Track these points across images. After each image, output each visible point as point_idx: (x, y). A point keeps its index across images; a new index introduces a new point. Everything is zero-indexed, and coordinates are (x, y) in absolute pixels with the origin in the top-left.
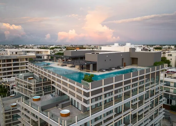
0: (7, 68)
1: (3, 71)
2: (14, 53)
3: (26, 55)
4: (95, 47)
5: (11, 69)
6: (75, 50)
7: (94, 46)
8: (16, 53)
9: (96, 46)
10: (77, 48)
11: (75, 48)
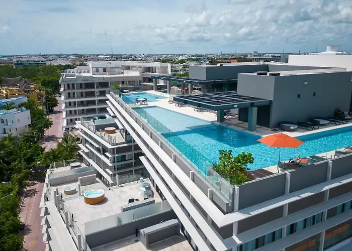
0: (87, 101)
1: (79, 106)
2: (101, 70)
3: (122, 75)
4: (274, 56)
5: (93, 102)
6: (218, 65)
7: (271, 55)
8: (105, 70)
9: (276, 55)
10: (232, 60)
11: (227, 60)
